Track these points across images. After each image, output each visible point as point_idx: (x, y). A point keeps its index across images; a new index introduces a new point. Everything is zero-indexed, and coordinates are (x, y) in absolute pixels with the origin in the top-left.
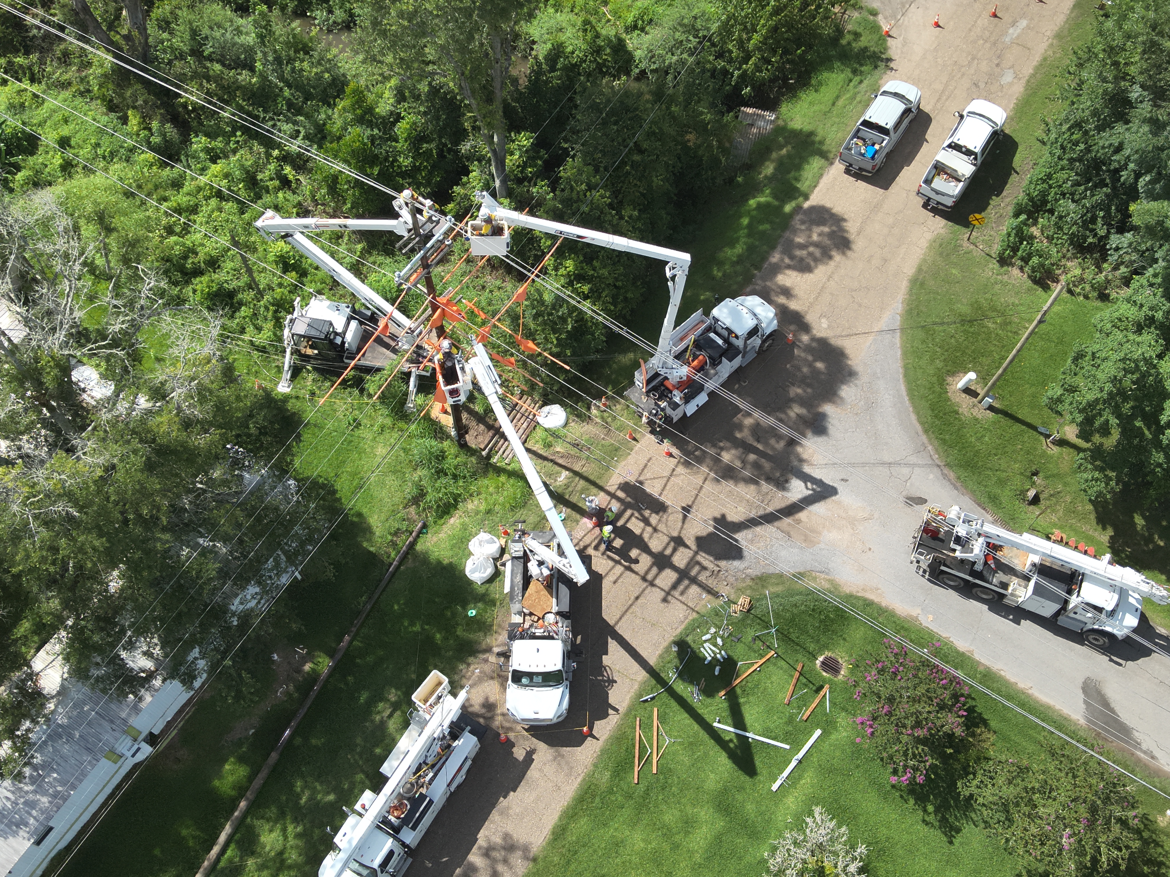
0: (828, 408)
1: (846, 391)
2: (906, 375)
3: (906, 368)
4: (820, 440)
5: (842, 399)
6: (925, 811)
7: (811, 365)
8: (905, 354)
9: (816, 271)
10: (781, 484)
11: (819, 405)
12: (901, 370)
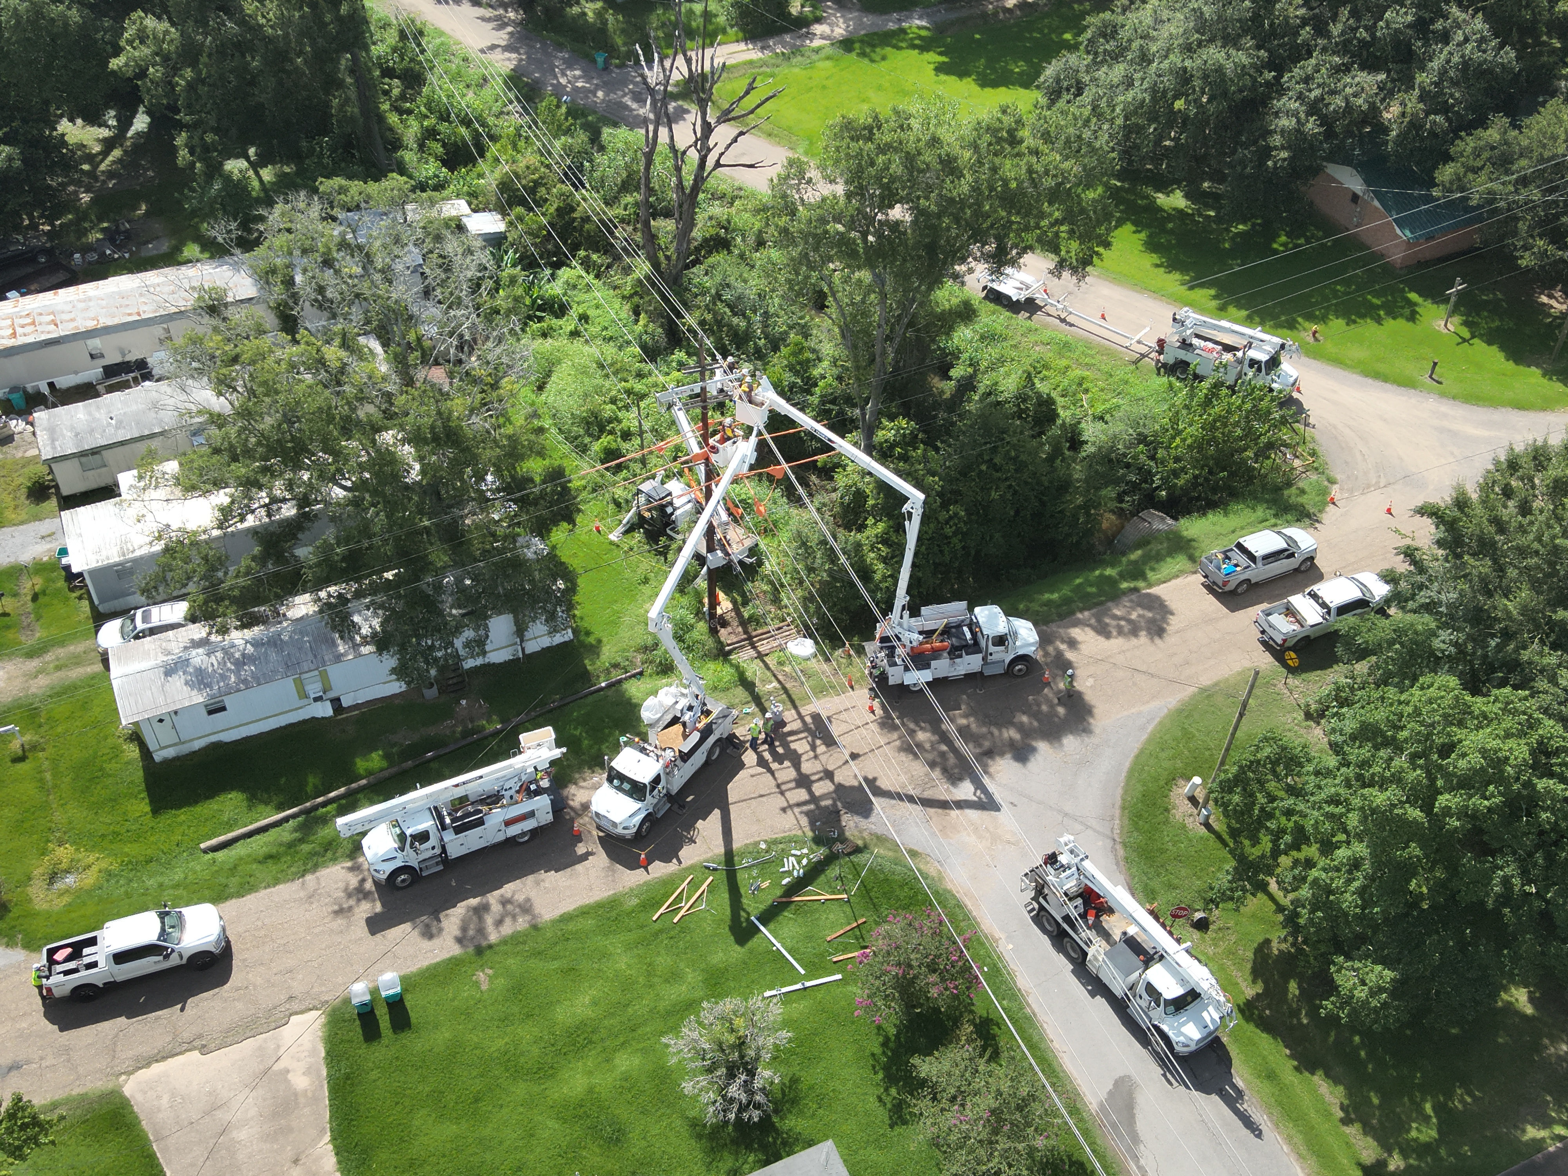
0: (1042, 746)
1: (1070, 742)
2: (1137, 757)
3: (1142, 752)
4: (1016, 766)
5: (1062, 745)
6: (886, 1090)
7: (1052, 706)
8: (1149, 741)
9: (1113, 641)
10: (954, 779)
11: (1035, 739)
12: (1136, 751)
